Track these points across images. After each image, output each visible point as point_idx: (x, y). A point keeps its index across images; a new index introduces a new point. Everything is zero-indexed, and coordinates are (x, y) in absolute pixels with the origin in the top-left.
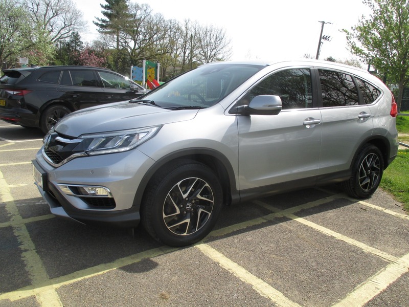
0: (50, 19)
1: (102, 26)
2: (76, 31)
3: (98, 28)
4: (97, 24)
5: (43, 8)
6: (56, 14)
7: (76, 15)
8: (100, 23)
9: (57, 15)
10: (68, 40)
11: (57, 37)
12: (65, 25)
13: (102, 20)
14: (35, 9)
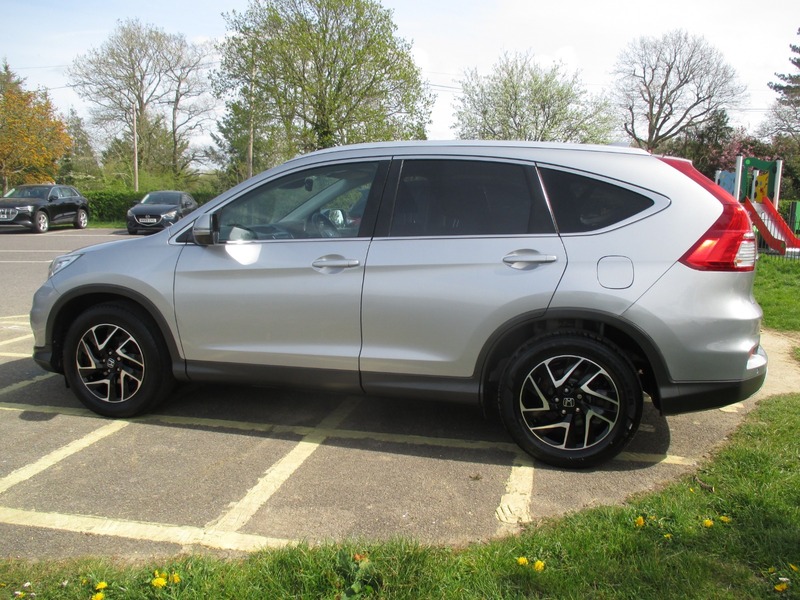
0: (672, 92)
1: (787, 90)
2: (720, 107)
3: (779, 95)
4: (777, 88)
5: (661, 72)
6: (684, 82)
7: (726, 75)
8: (784, 84)
9: (687, 82)
10: (702, 127)
11: (682, 124)
12: (699, 98)
13: (791, 77)
14: (648, 79)
